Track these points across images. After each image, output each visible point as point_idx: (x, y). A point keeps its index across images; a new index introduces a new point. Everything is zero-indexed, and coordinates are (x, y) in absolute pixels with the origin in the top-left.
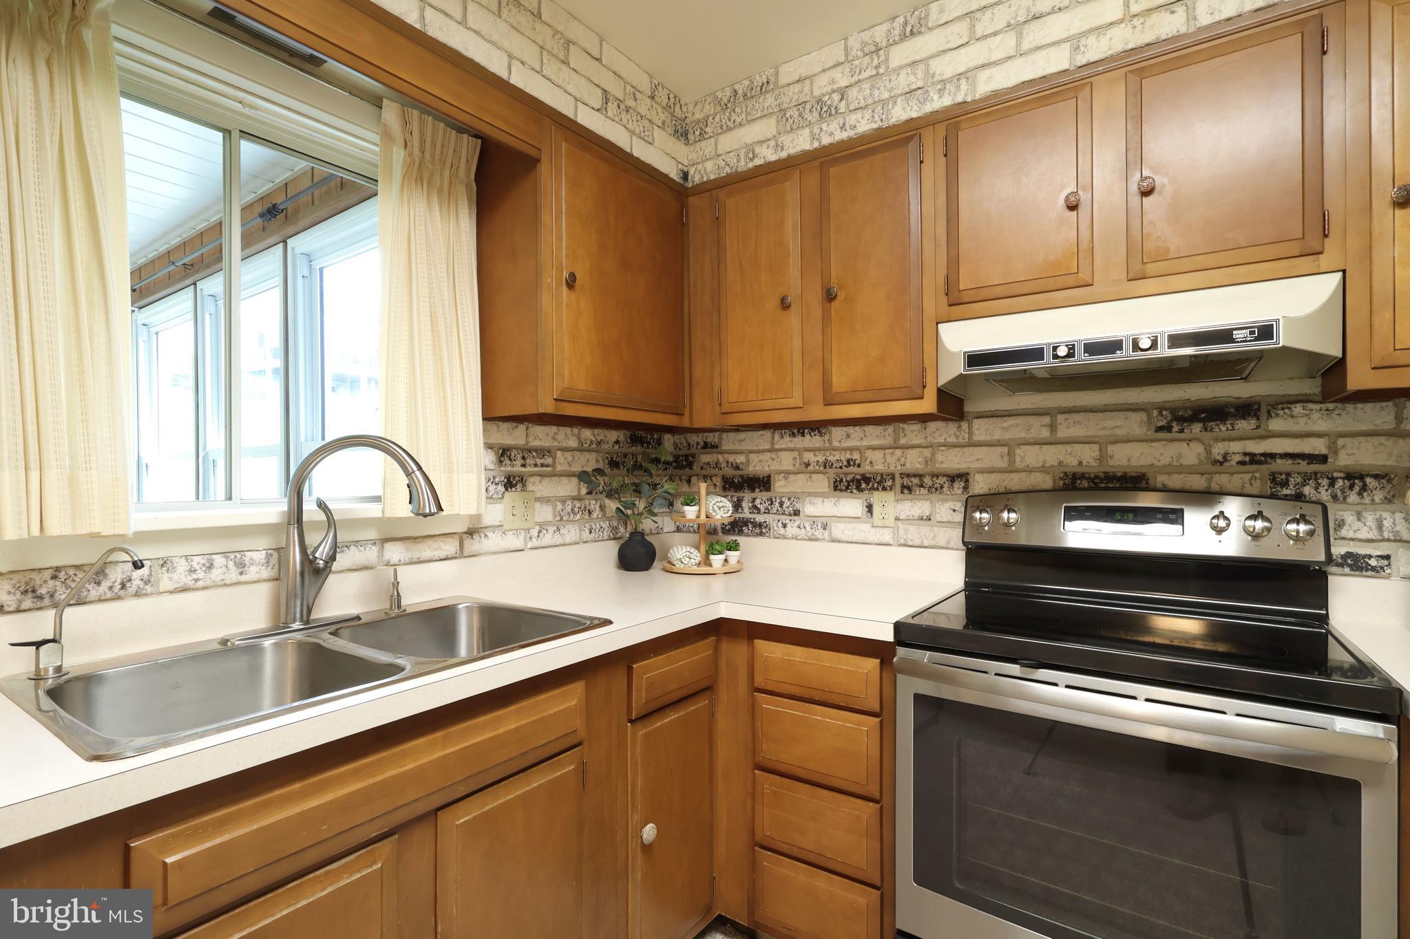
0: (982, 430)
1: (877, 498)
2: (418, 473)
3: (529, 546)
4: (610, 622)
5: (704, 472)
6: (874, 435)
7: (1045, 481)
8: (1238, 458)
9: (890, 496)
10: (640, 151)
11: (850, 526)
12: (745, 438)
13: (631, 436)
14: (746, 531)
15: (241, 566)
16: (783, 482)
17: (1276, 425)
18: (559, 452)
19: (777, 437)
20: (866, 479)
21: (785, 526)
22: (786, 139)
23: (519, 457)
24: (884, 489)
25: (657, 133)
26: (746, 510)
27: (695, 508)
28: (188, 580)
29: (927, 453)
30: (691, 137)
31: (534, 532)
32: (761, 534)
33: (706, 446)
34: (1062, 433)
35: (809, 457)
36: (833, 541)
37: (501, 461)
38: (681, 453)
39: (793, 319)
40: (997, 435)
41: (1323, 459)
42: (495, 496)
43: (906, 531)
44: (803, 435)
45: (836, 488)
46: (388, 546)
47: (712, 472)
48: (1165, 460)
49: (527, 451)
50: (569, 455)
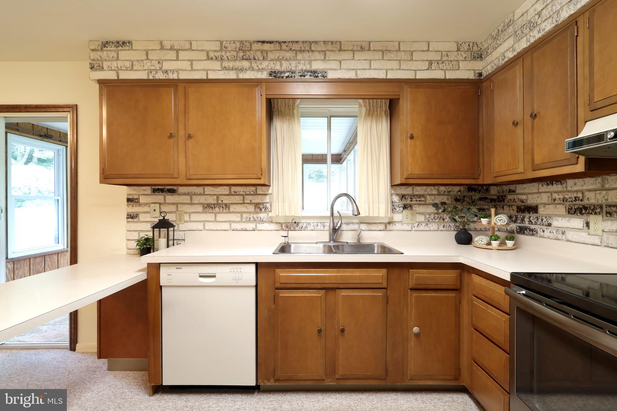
1: (592, 218)
2: (354, 203)
3: (414, 229)
4: (403, 253)
5: (509, 204)
6: (590, 183)
9: (599, 218)
10: (451, 75)
11: (576, 233)
12: (526, 187)
13: (468, 189)
14: (526, 233)
15: (324, 226)
16: (543, 209)
18: (428, 196)
19: (540, 186)
20: (586, 209)
21: (544, 231)
22: (517, 46)
23: (409, 198)
24: (596, 213)
25: (462, 63)
26: (527, 222)
28: (313, 228)
30: (483, 56)
31: (416, 225)
32: (533, 235)
33: (510, 191)
35: (555, 196)
36: (568, 241)
37: (402, 200)
38: (500, 195)
39: (520, 130)
42: (399, 211)
43: (608, 238)
44: (552, 184)
45: (569, 213)
46: (361, 225)
47: (512, 203)
49: (412, 196)
50: (433, 197)
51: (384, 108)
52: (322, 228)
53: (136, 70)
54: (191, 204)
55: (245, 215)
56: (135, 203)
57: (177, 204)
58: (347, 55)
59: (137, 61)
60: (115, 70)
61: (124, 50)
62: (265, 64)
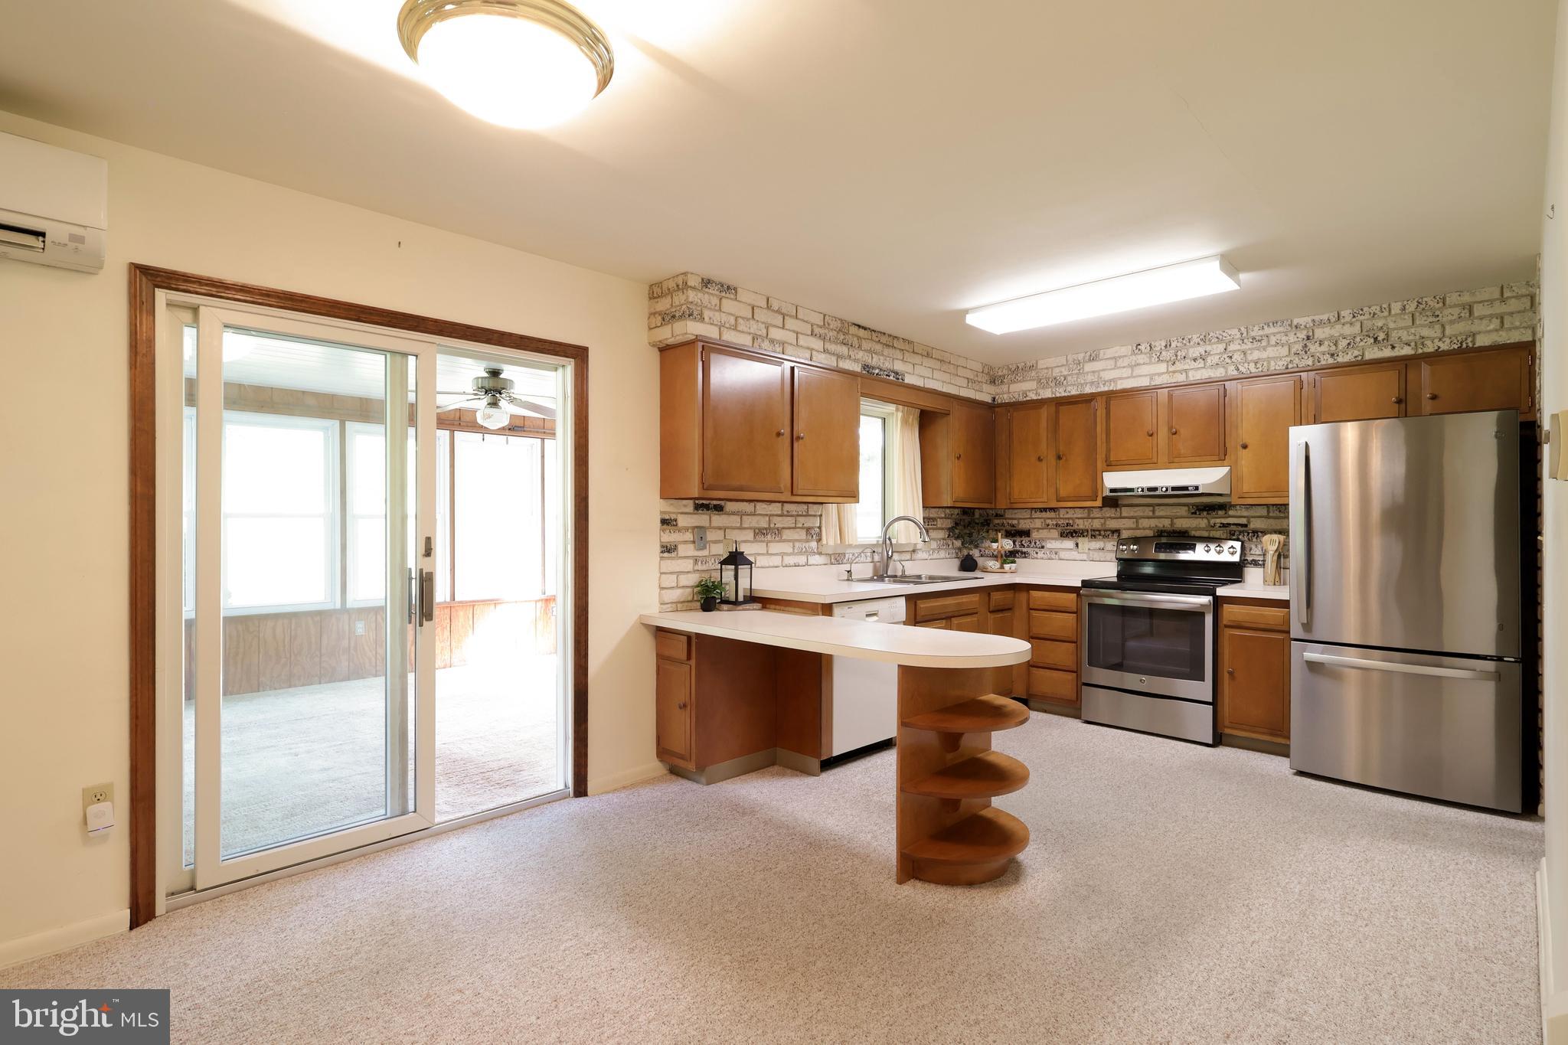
0: (1125, 511)
1: (1080, 540)
5: (997, 528)
6: (1079, 513)
7: (1150, 533)
8: (1219, 525)
9: (1086, 539)
10: (980, 397)
11: (1067, 552)
12: (1017, 513)
13: (963, 512)
14: (1017, 556)
16: (1036, 533)
17: (1231, 513)
18: (941, 520)
19: (1035, 513)
20: (1076, 532)
21: (1037, 553)
22: (1041, 391)
23: (931, 521)
24: (1083, 536)
25: (984, 386)
26: (1018, 546)
27: (997, 544)
29: (1102, 521)
30: (996, 382)
31: (932, 549)
32: (1026, 557)
33: (997, 515)
34: (1157, 513)
35: (1049, 521)
36: (1059, 559)
37: (926, 523)
39: (1044, 464)
40: (1132, 514)
41: (1246, 526)
42: (924, 536)
43: (1093, 555)
44: (1046, 512)
45: (1061, 536)
47: (1000, 528)
48: (1194, 526)
49: (933, 519)
51: (916, 416)
52: (865, 560)
53: (740, 331)
54: (741, 528)
55: (797, 544)
56: (673, 527)
57: (725, 529)
58: (917, 359)
59: (743, 318)
60: (716, 325)
61: (727, 298)
62: (860, 355)
